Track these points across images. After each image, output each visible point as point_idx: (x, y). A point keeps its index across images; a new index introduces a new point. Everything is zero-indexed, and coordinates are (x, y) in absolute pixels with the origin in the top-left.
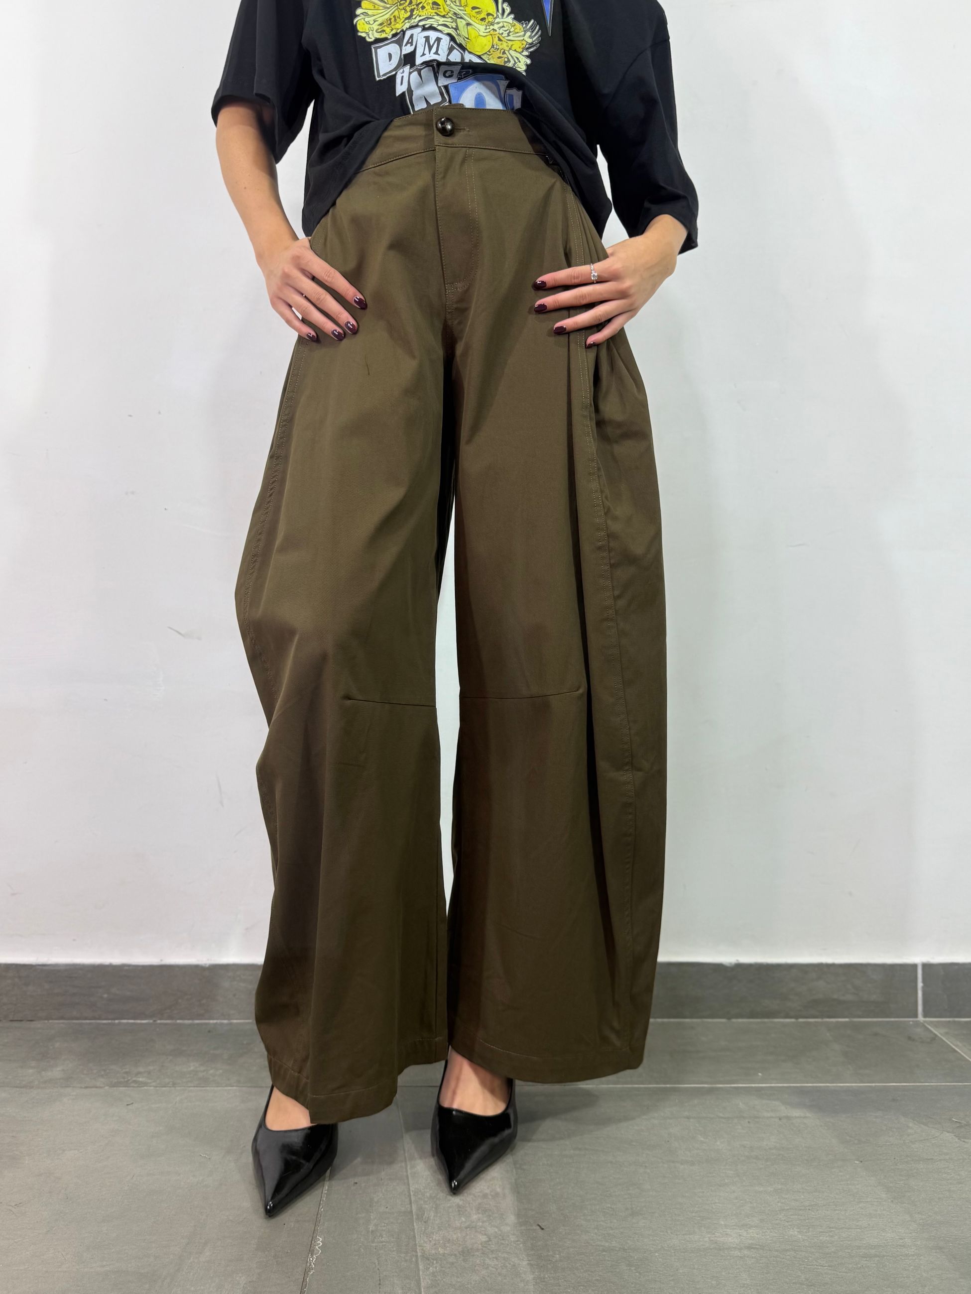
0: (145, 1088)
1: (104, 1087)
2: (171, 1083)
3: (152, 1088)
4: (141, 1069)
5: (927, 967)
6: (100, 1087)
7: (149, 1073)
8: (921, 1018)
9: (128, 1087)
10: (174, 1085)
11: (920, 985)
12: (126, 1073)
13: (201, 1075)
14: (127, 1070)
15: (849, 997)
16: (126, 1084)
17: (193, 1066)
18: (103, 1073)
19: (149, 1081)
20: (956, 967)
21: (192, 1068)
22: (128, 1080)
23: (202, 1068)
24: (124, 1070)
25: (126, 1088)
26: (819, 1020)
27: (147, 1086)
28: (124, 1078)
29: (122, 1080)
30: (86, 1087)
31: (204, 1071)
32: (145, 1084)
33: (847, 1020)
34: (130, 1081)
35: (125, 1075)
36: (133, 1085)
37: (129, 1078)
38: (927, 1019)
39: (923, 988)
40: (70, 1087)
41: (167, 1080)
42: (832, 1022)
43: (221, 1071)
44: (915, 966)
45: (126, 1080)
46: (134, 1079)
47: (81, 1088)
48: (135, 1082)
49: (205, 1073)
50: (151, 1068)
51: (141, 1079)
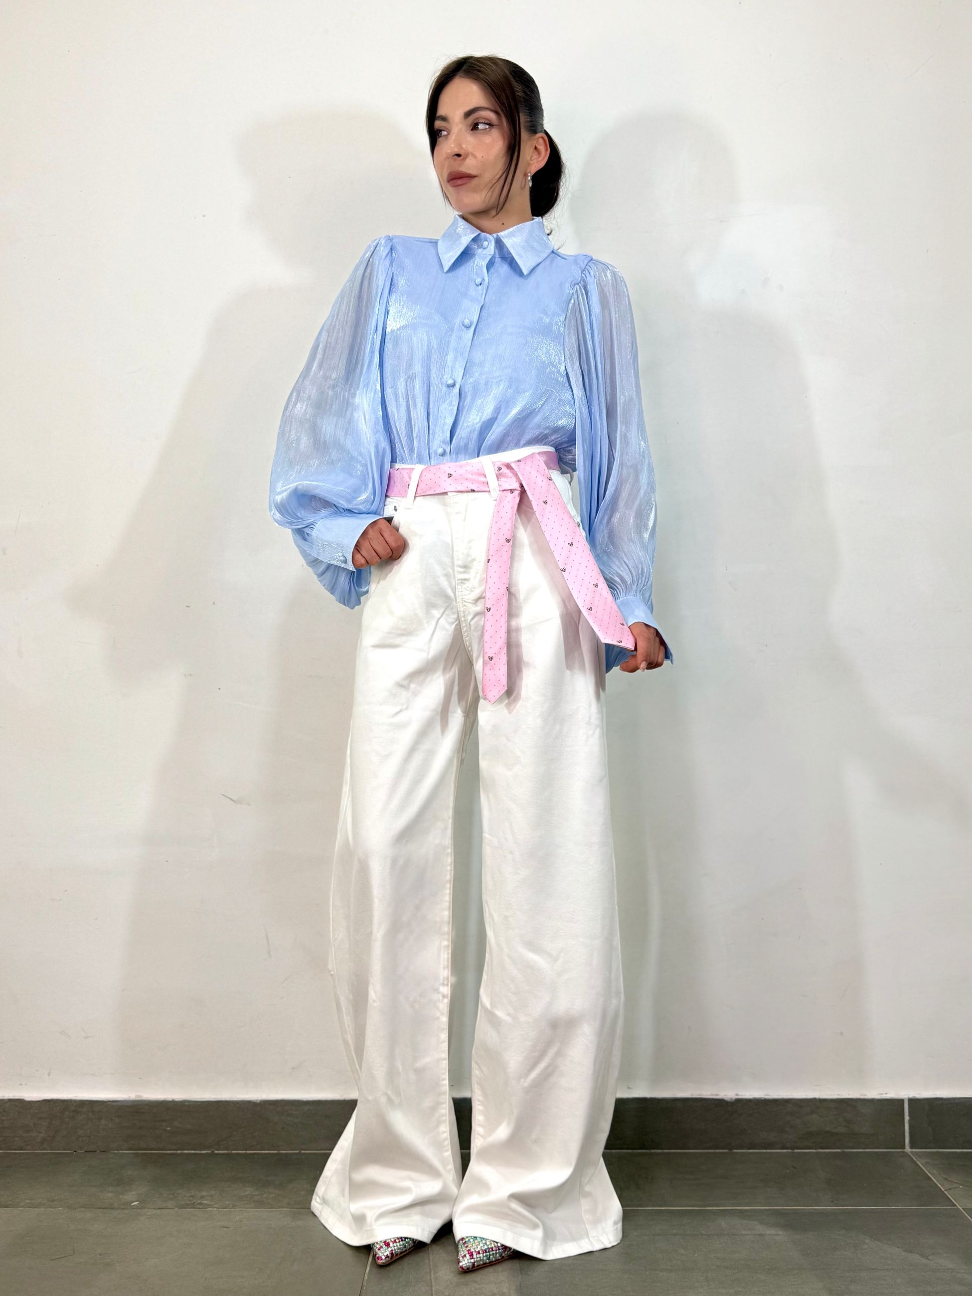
0: (210, 1209)
1: (174, 1208)
2: (231, 1205)
3: (215, 1209)
4: (204, 1193)
5: (912, 1101)
6: (171, 1208)
7: (212, 1196)
8: (908, 1149)
9: (195, 1208)
10: (234, 1207)
11: (907, 1118)
12: (192, 1196)
13: (256, 1198)
14: (193, 1194)
15: (842, 1130)
16: (193, 1206)
17: (249, 1190)
18: (171, 1196)
19: (213, 1203)
20: (941, 1102)
21: (248, 1193)
22: (194, 1203)
23: (257, 1193)
24: (190, 1194)
25: (193, 1209)
26: (814, 1151)
27: (211, 1208)
28: (191, 1201)
29: (190, 1203)
30: (159, 1209)
31: (259, 1195)
32: (210, 1206)
33: (839, 1150)
34: (196, 1203)
35: (191, 1199)
36: (198, 1206)
37: (195, 1201)
38: (914, 1150)
39: (909, 1121)
40: (145, 1208)
41: (228, 1202)
42: (825, 1152)
43: (274, 1195)
44: (901, 1101)
45: (192, 1202)
46: (199, 1201)
47: (155, 1209)
48: (201, 1204)
49: (260, 1196)
50: (213, 1192)
51: (205, 1202)
